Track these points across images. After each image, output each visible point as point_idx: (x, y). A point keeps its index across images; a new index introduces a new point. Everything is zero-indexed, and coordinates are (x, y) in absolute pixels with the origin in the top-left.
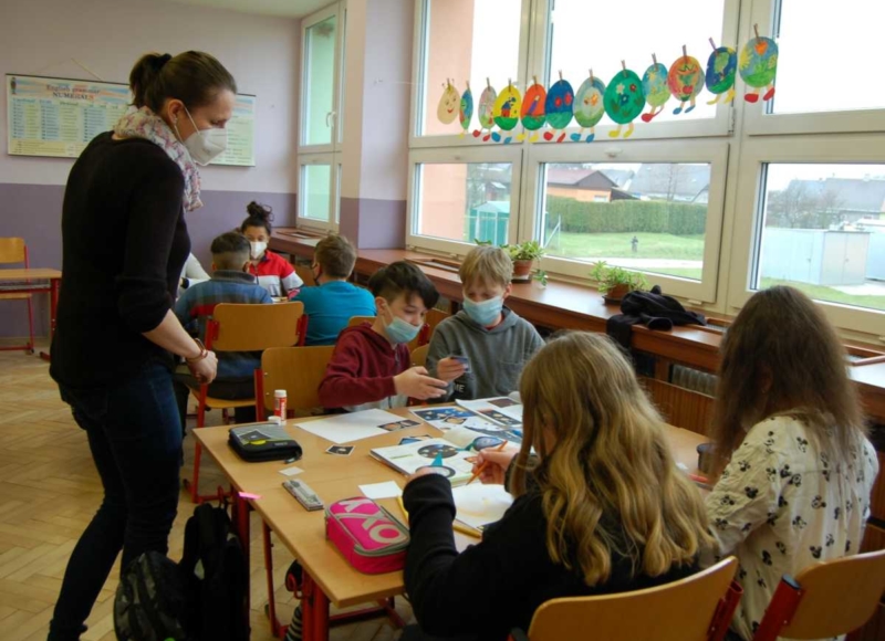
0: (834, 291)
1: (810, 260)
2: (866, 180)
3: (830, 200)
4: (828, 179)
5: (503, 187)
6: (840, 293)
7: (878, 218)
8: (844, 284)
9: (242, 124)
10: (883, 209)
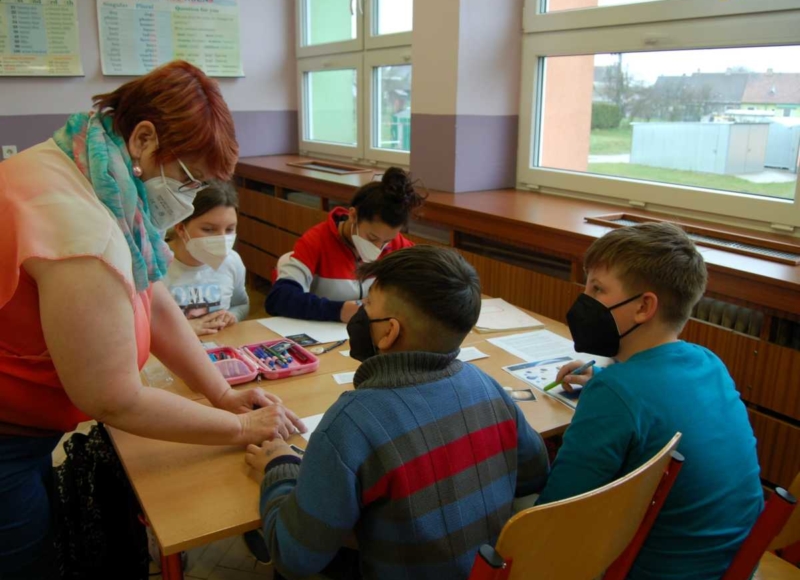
0: (740, 181)
1: (715, 152)
2: (729, 74)
3: (705, 94)
4: (694, 75)
5: (405, 94)
6: (746, 182)
7: (739, 108)
8: (746, 173)
9: (225, 20)
10: (744, 100)
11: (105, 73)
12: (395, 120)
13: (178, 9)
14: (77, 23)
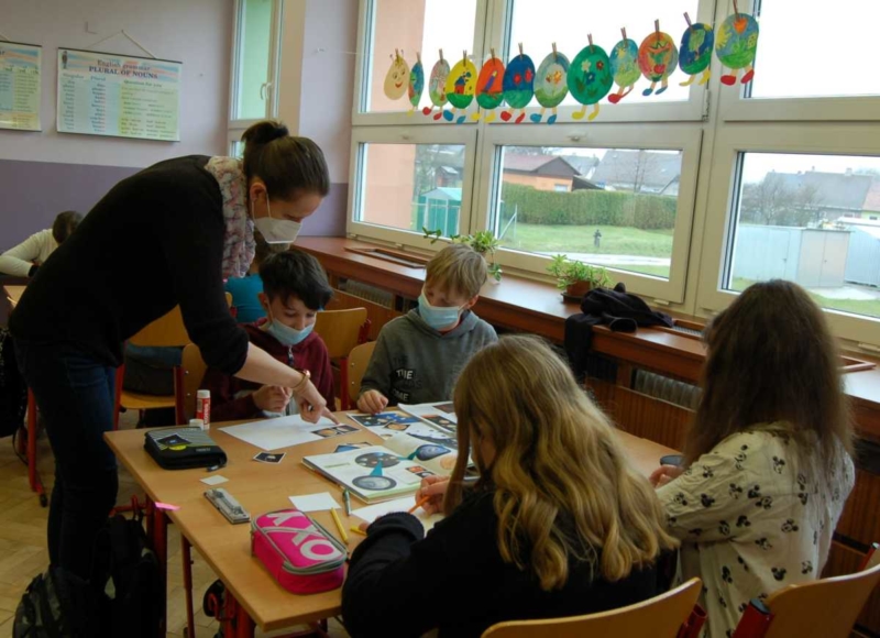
1: (785, 260)
2: (848, 175)
4: (807, 172)
5: (455, 172)
7: (859, 217)
8: (820, 287)
9: (166, 93)
10: (865, 207)
11: (59, 130)
12: (422, 200)
13: (127, 82)
14: (39, 89)
